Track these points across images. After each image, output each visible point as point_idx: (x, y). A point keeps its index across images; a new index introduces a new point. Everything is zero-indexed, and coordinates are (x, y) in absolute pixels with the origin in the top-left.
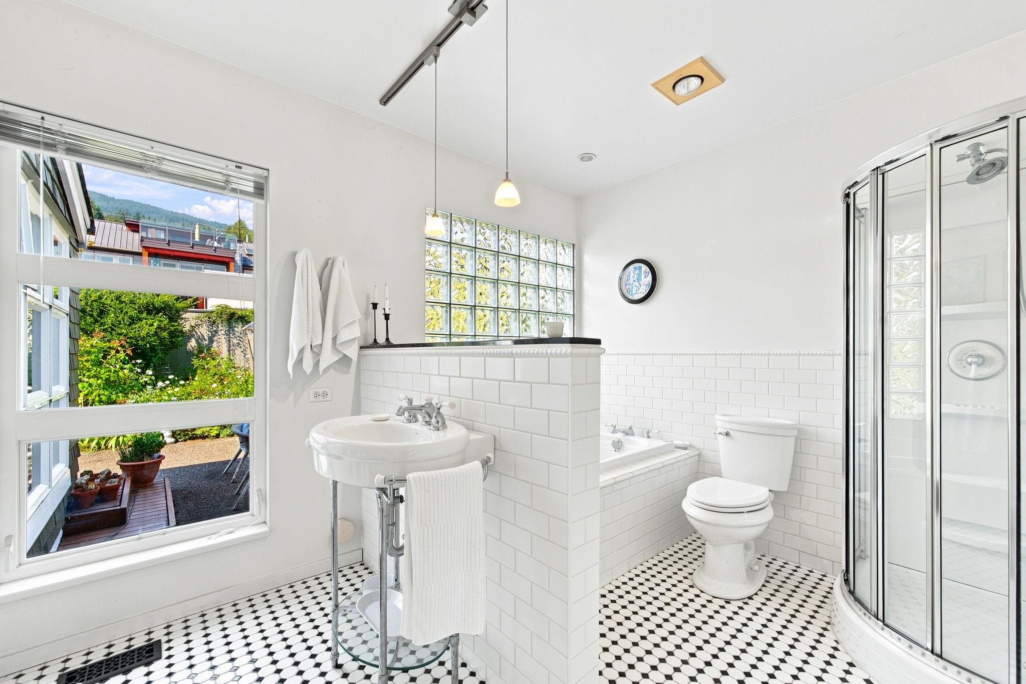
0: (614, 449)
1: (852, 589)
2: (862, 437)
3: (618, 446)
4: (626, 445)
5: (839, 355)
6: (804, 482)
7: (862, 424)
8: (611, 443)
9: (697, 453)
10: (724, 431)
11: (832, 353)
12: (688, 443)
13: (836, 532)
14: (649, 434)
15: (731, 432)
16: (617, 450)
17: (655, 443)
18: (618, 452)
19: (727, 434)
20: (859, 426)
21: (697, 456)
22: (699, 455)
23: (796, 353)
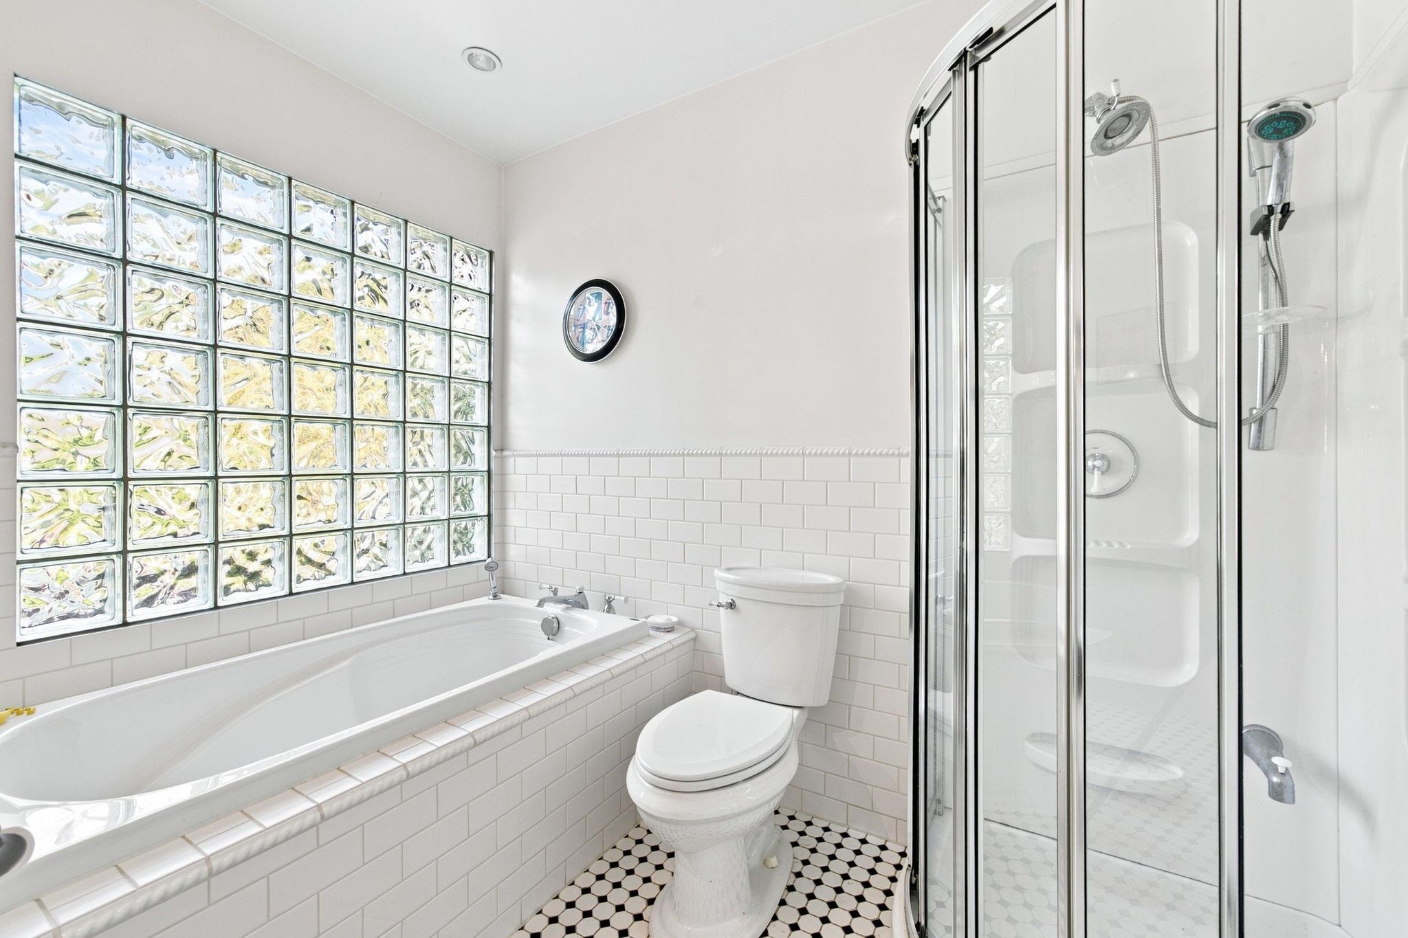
0: (547, 637)
1: (923, 923)
2: (939, 596)
3: (553, 628)
4: (567, 629)
5: (907, 455)
6: (856, 681)
7: (940, 573)
8: (540, 623)
9: (692, 635)
10: (725, 600)
11: (896, 452)
12: (675, 619)
13: (901, 768)
14: (612, 603)
15: (738, 602)
16: (551, 637)
17: (619, 623)
18: (553, 640)
19: (732, 605)
20: (936, 578)
21: (692, 642)
22: (695, 639)
23: (845, 451)
